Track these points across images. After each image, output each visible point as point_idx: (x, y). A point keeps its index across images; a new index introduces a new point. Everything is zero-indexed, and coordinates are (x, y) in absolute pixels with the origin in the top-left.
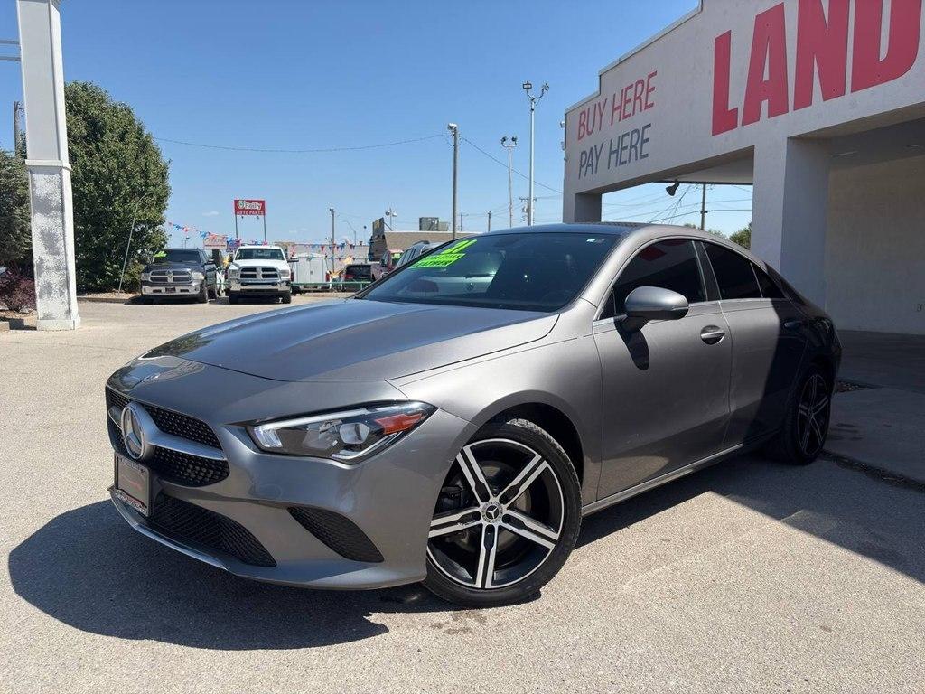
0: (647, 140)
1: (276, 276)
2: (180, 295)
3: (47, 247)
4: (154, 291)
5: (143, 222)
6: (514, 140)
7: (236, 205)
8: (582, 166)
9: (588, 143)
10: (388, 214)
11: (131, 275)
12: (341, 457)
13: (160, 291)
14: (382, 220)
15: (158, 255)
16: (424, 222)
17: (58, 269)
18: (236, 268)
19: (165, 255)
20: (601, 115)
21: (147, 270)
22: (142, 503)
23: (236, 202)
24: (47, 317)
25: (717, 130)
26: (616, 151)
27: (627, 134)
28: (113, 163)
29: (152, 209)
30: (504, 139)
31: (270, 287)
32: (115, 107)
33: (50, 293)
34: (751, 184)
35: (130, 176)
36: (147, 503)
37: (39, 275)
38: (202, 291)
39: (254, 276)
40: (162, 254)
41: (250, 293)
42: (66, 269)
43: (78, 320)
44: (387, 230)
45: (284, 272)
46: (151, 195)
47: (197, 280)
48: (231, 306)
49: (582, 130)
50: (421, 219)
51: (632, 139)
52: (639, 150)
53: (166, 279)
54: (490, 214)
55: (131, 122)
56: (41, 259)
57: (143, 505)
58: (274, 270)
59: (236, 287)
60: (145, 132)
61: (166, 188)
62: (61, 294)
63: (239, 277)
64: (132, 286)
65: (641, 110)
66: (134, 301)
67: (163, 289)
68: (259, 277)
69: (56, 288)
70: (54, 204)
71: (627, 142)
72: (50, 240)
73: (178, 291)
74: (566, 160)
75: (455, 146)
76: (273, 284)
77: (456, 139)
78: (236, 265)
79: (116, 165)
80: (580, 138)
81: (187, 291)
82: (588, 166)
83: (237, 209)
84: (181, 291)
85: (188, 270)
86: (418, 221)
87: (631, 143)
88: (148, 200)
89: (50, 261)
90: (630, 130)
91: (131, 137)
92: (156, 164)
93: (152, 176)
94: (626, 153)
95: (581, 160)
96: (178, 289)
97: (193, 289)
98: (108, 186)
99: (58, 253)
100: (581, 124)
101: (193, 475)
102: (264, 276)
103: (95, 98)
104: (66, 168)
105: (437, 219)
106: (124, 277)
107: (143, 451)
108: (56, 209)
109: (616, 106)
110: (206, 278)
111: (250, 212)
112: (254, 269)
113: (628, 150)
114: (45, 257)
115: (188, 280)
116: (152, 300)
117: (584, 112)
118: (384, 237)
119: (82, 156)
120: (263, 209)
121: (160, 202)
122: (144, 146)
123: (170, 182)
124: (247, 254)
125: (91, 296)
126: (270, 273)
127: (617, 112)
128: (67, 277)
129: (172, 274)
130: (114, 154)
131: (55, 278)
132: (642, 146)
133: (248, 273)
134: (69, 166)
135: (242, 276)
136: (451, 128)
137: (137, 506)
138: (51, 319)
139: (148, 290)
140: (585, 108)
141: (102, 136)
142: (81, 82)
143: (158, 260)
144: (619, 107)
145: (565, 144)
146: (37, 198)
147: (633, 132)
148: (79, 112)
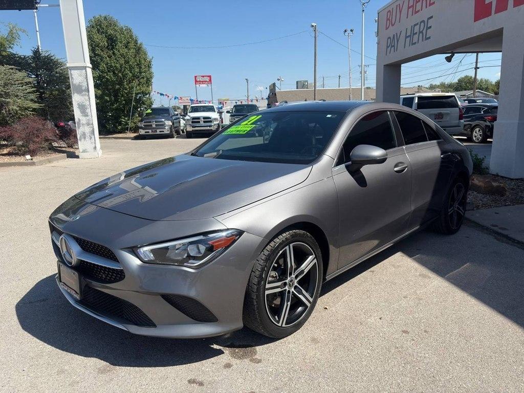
0: (430, 27)
1: (211, 122)
2: (159, 134)
3: (82, 113)
4: (146, 132)
5: (140, 93)
6: (352, 31)
7: (195, 79)
8: (388, 47)
9: (392, 31)
10: (278, 80)
11: (135, 123)
12: (189, 265)
13: (149, 132)
14: (274, 85)
15: (147, 112)
16: (299, 83)
17: (88, 124)
18: (189, 118)
19: (151, 111)
20: (400, 12)
21: (141, 121)
22: (76, 292)
23: (196, 77)
24: (84, 151)
25: (477, 17)
26: (410, 36)
27: (417, 24)
28: (122, 61)
29: (144, 85)
30: (346, 31)
31: (208, 128)
32: (122, 28)
33: (85, 138)
34: (501, 51)
35: (131, 68)
36: (78, 292)
37: (79, 128)
38: (171, 131)
39: (199, 122)
40: (149, 111)
41: (197, 132)
42: (92, 124)
43: (100, 152)
44: (277, 90)
45: (216, 119)
46: (143, 78)
47: (168, 126)
48: (188, 139)
49: (388, 24)
50: (297, 82)
51: (420, 28)
52: (424, 34)
53: (151, 125)
54: (339, 76)
55: (131, 36)
56: (79, 119)
57: (76, 293)
58: (210, 118)
59: (190, 129)
60: (139, 42)
61: (151, 73)
62: (91, 138)
63: (191, 123)
64: (135, 129)
65: (426, 7)
66: (136, 138)
67: (150, 131)
68: (202, 123)
69: (88, 135)
70: (84, 88)
71: (417, 29)
72: (83, 108)
73: (158, 132)
74: (378, 43)
75: (315, 37)
76: (210, 126)
77: (315, 33)
78: (189, 116)
79: (123, 62)
80: (387, 29)
81: (163, 131)
82: (392, 47)
83: (196, 81)
84: (160, 132)
85: (163, 120)
86: (296, 83)
87: (420, 30)
88: (142, 80)
89: (84, 120)
90: (419, 21)
91: (132, 45)
92: (145, 60)
93: (143, 67)
94: (416, 37)
95: (387, 43)
96: (158, 131)
97: (166, 131)
98: (120, 75)
99: (87, 116)
100: (388, 19)
101: (104, 276)
102: (204, 122)
103: (111, 24)
104: (89, 67)
105: (307, 81)
106: (131, 125)
107: (74, 262)
108: (85, 90)
109: (410, 6)
110: (173, 124)
111: (203, 82)
112: (198, 118)
113: (417, 36)
114: (81, 118)
115: (163, 125)
116: (145, 137)
117: (389, 11)
118: (275, 95)
119: (106, 58)
120: (210, 80)
121: (148, 82)
122: (139, 50)
123: (153, 70)
124: (195, 109)
125: (114, 136)
126: (208, 120)
127: (411, 10)
128: (93, 129)
129: (154, 123)
130: (122, 55)
131: (87, 130)
132: (426, 31)
133: (195, 120)
134: (91, 66)
135: (192, 122)
136: (313, 26)
137: (73, 293)
138: (86, 152)
139: (142, 132)
140: (390, 9)
141: (116, 46)
142: (103, 15)
143: (148, 114)
144: (412, 6)
145: (378, 34)
146: (74, 85)
147: (421, 22)
148: (103, 32)
